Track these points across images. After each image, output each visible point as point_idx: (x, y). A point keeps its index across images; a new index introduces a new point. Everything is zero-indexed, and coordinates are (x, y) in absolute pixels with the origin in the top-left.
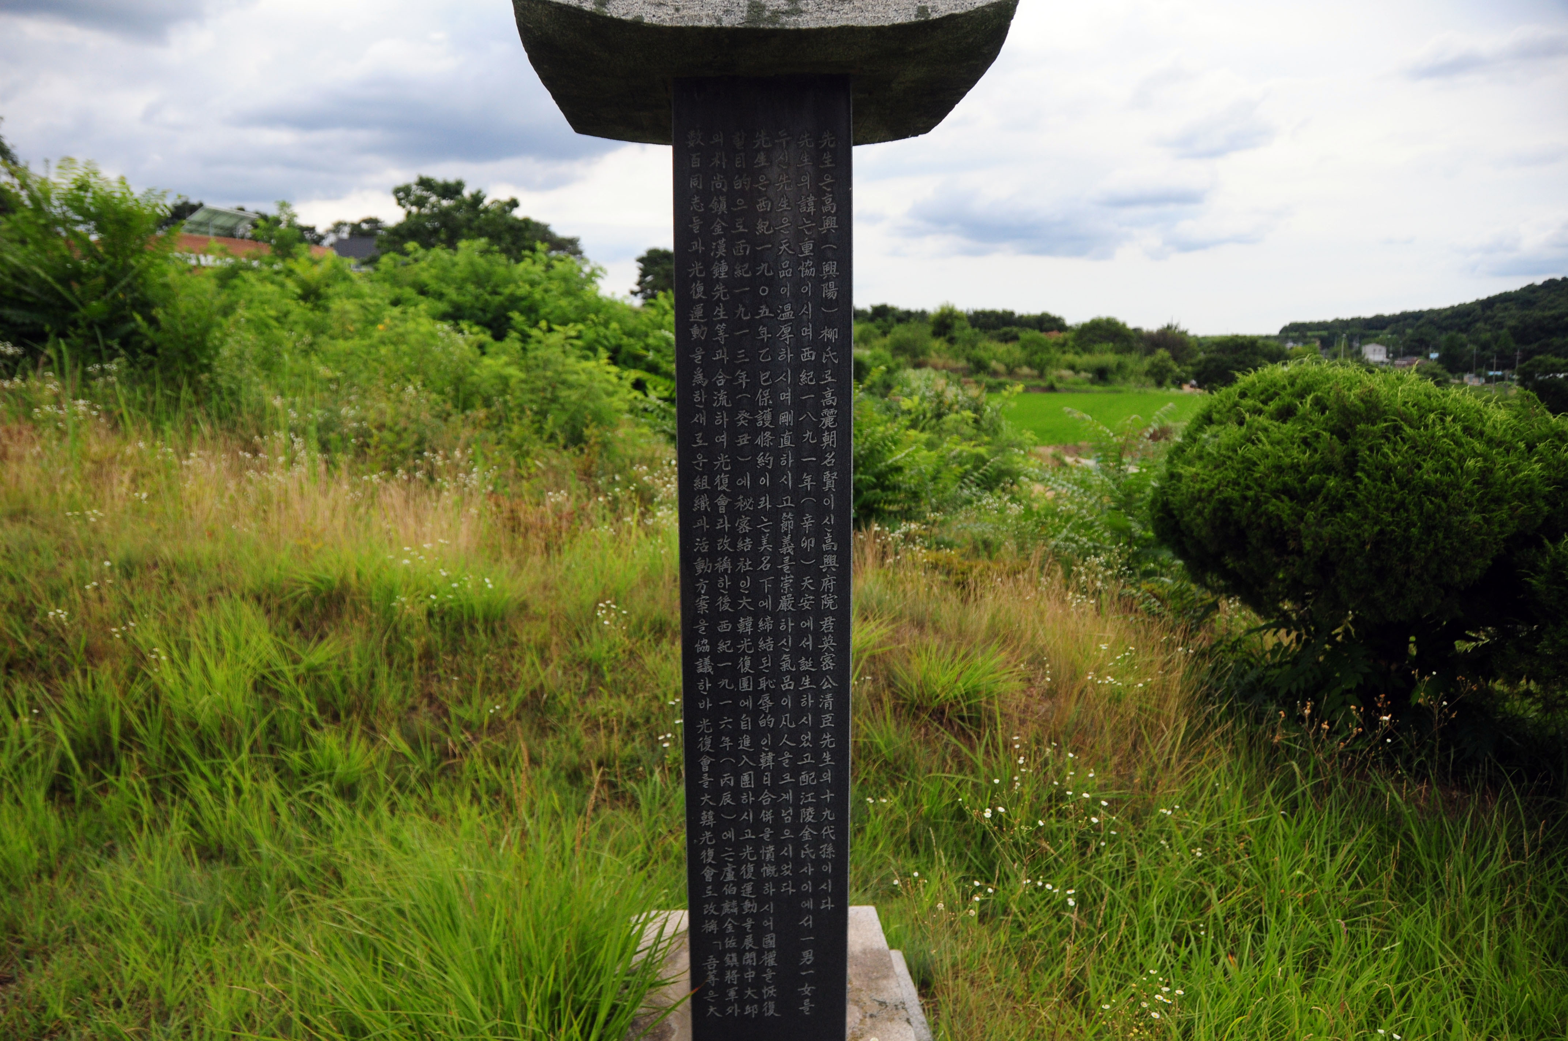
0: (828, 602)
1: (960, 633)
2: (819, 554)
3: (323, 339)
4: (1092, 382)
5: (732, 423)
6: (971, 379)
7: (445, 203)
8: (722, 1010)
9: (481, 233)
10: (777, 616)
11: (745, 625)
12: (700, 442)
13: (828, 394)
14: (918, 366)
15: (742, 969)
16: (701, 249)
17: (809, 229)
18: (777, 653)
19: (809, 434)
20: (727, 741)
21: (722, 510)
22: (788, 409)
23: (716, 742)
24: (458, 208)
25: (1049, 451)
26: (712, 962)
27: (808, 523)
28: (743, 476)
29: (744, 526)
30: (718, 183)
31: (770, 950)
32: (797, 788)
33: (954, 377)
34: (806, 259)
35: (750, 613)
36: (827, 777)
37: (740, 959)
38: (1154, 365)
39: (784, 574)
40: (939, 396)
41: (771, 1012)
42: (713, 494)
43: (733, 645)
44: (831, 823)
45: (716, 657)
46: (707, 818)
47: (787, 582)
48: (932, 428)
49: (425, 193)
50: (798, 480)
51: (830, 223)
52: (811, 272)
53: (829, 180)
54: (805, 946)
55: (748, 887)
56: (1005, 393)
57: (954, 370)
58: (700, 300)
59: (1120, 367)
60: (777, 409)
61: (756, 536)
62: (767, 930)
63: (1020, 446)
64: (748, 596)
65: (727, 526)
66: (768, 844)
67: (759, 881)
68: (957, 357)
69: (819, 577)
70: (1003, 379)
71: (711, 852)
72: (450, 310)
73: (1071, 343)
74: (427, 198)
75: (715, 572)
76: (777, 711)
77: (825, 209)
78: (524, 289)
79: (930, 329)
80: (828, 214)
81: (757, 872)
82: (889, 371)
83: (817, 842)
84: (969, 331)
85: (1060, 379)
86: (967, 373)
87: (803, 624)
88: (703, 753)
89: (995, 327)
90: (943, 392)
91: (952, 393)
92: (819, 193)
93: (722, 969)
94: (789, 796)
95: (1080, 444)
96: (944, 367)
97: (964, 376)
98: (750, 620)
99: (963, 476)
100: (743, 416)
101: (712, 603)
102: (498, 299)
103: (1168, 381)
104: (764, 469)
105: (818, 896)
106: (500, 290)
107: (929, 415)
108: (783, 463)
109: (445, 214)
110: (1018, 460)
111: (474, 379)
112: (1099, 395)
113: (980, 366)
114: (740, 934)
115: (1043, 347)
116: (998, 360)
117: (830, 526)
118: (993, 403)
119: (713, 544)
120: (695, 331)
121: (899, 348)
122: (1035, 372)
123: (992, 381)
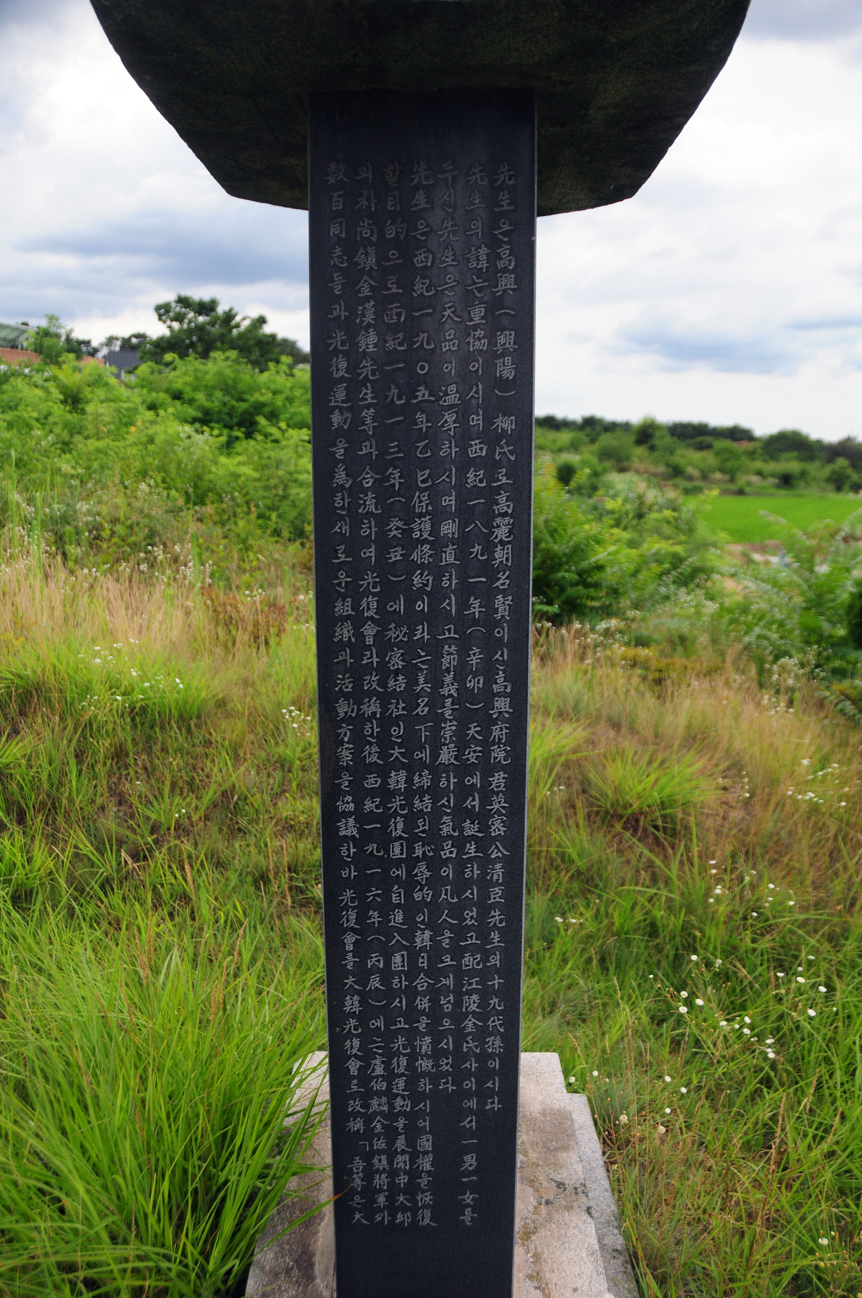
0: (499, 754)
1: (656, 736)
2: (489, 696)
3: (78, 438)
4: (778, 487)
5: (382, 533)
6: (670, 483)
7: (201, 319)
8: (371, 1218)
9: (233, 345)
10: (436, 770)
11: (398, 780)
12: (342, 557)
13: (502, 498)
14: (622, 470)
15: (393, 1173)
16: (344, 314)
17: (480, 290)
18: (436, 815)
19: (477, 548)
20: (375, 917)
21: (369, 641)
22: (451, 517)
23: (362, 917)
24: (213, 324)
25: (738, 548)
26: (358, 1164)
27: (475, 659)
28: (395, 599)
29: (396, 661)
30: (365, 231)
31: (427, 1152)
32: (459, 972)
33: (654, 480)
34: (475, 327)
35: (403, 766)
36: (495, 960)
37: (390, 1162)
38: (834, 472)
39: (445, 721)
40: (640, 497)
41: (426, 1221)
42: (358, 621)
43: (382, 804)
44: (499, 1013)
45: (361, 817)
46: (352, 1004)
47: (449, 730)
48: (634, 527)
49: (183, 310)
50: (463, 605)
51: (507, 282)
52: (483, 345)
53: (506, 227)
54: (467, 1150)
55: (401, 1083)
56: (701, 497)
57: (655, 475)
58: (342, 380)
59: (803, 474)
60: (438, 517)
61: (411, 672)
62: (423, 1131)
63: (714, 545)
64: (400, 746)
65: (375, 660)
66: (424, 1035)
67: (413, 1077)
68: (656, 462)
69: (487, 722)
70: (698, 483)
71: (356, 1043)
72: (199, 415)
73: (760, 451)
74: (185, 315)
75: (360, 715)
76: (435, 882)
77: (500, 265)
78: (266, 397)
79: (632, 438)
80: (505, 270)
81: (411, 1066)
82: (596, 474)
83: (482, 1034)
84: (668, 440)
85: (749, 484)
86: (666, 477)
87: (468, 781)
88: (347, 929)
89: (692, 437)
90: (644, 494)
91: (651, 495)
92: (494, 244)
93: (369, 1173)
94: (449, 981)
95: (767, 542)
96: (646, 472)
97: (664, 479)
98: (403, 774)
99: (661, 575)
100: (395, 526)
101: (357, 754)
102: (243, 406)
103: (846, 487)
104: (422, 590)
105: (483, 1095)
106: (246, 396)
107: (631, 515)
108: (445, 584)
109: (200, 329)
110: (712, 557)
111: (212, 476)
112: (784, 499)
113: (677, 472)
114: (391, 1134)
115: (734, 455)
116: (694, 466)
117: (503, 663)
118: (690, 504)
119: (358, 682)
120: (336, 418)
121: (605, 454)
122: (727, 477)
123: (688, 485)
